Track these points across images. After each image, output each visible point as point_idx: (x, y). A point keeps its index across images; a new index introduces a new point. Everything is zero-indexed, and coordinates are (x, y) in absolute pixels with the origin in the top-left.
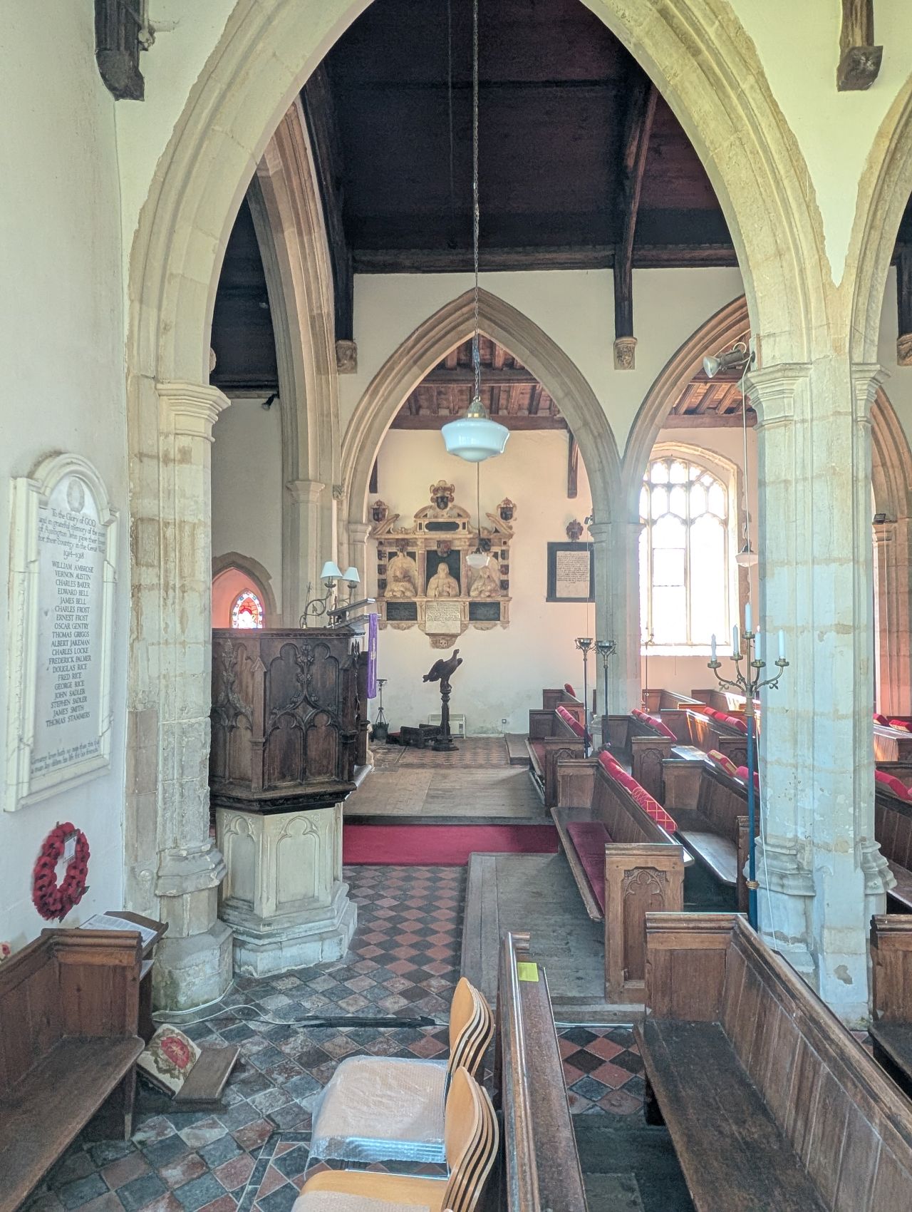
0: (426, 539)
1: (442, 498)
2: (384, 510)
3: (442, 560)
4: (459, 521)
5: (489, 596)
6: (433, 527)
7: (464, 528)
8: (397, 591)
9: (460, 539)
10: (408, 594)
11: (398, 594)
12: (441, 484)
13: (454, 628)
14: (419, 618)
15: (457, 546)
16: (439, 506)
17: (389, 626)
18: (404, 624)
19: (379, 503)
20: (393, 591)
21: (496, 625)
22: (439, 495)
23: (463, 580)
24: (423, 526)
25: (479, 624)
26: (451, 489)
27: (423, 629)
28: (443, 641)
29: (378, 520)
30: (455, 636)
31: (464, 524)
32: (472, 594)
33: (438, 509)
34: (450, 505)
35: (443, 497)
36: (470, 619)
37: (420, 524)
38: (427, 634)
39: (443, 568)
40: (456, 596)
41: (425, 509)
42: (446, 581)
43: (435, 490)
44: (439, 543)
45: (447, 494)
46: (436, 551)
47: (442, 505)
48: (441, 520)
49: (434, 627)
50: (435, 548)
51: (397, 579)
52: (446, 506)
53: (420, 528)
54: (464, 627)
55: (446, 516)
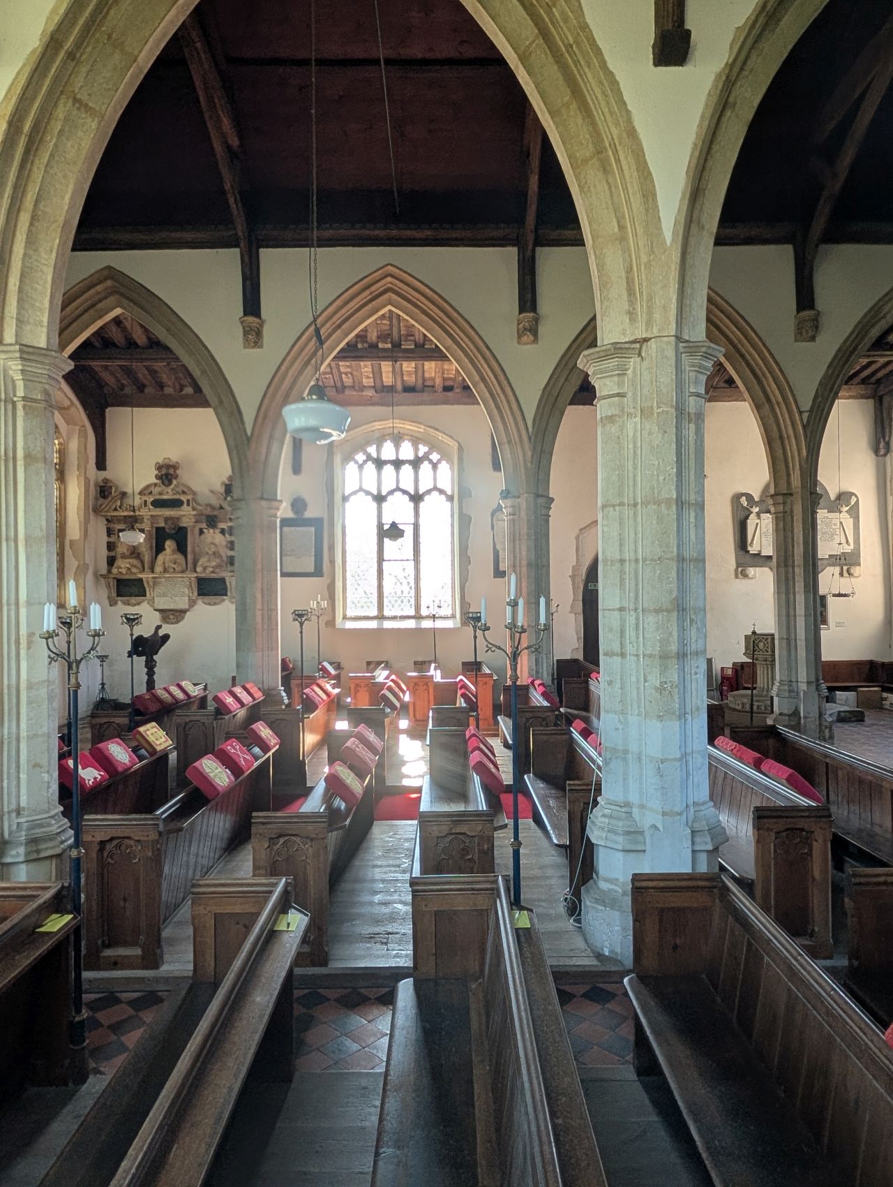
0: (152, 516)
1: (167, 475)
2: (111, 487)
3: (170, 537)
4: (184, 498)
5: (213, 572)
6: (158, 504)
7: (188, 505)
8: (124, 567)
9: (186, 515)
10: (134, 570)
11: (124, 571)
12: (166, 461)
13: (182, 603)
14: (148, 593)
15: (185, 523)
16: (163, 483)
17: (119, 603)
18: (133, 600)
19: (106, 481)
20: (119, 567)
21: (223, 600)
22: (163, 472)
23: (190, 557)
24: (148, 503)
25: (207, 599)
26: (175, 467)
27: (151, 603)
28: (171, 617)
29: (104, 497)
30: (184, 612)
31: (188, 501)
32: (199, 569)
33: (163, 487)
34: (175, 482)
35: (167, 473)
36: (199, 595)
37: (146, 501)
38: (155, 610)
39: (170, 545)
40: (183, 572)
41: (148, 487)
42: (172, 557)
43: (159, 468)
44: (166, 519)
45: (171, 471)
46: (163, 528)
47: (166, 482)
48: (165, 497)
49: (163, 603)
50: (162, 525)
51: (124, 557)
52: (170, 483)
53: (145, 505)
54: (192, 603)
55: (170, 493)
